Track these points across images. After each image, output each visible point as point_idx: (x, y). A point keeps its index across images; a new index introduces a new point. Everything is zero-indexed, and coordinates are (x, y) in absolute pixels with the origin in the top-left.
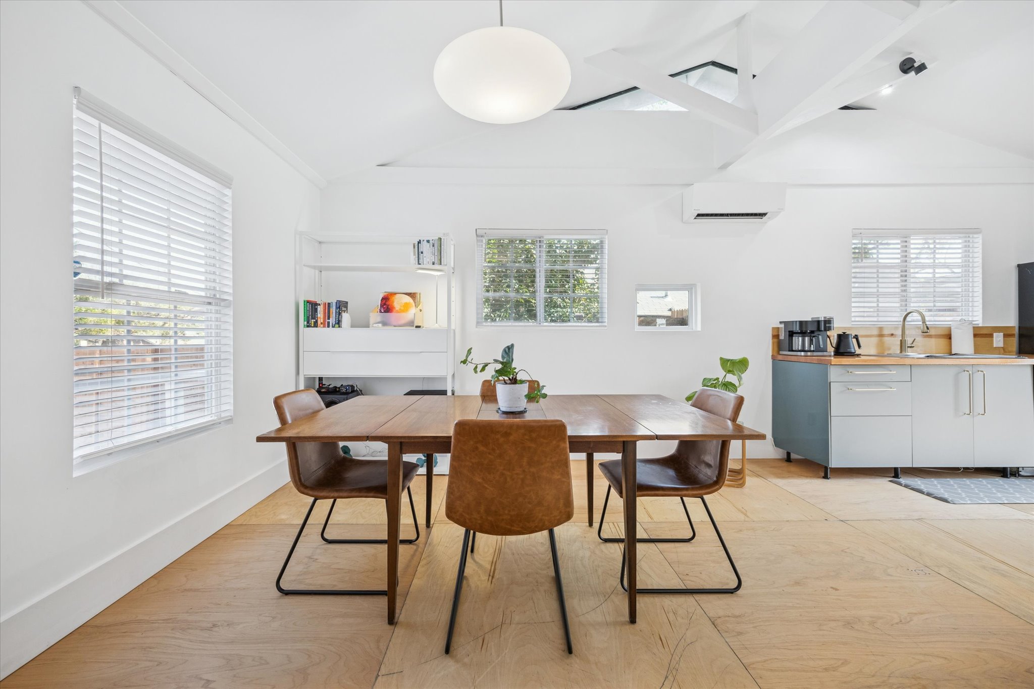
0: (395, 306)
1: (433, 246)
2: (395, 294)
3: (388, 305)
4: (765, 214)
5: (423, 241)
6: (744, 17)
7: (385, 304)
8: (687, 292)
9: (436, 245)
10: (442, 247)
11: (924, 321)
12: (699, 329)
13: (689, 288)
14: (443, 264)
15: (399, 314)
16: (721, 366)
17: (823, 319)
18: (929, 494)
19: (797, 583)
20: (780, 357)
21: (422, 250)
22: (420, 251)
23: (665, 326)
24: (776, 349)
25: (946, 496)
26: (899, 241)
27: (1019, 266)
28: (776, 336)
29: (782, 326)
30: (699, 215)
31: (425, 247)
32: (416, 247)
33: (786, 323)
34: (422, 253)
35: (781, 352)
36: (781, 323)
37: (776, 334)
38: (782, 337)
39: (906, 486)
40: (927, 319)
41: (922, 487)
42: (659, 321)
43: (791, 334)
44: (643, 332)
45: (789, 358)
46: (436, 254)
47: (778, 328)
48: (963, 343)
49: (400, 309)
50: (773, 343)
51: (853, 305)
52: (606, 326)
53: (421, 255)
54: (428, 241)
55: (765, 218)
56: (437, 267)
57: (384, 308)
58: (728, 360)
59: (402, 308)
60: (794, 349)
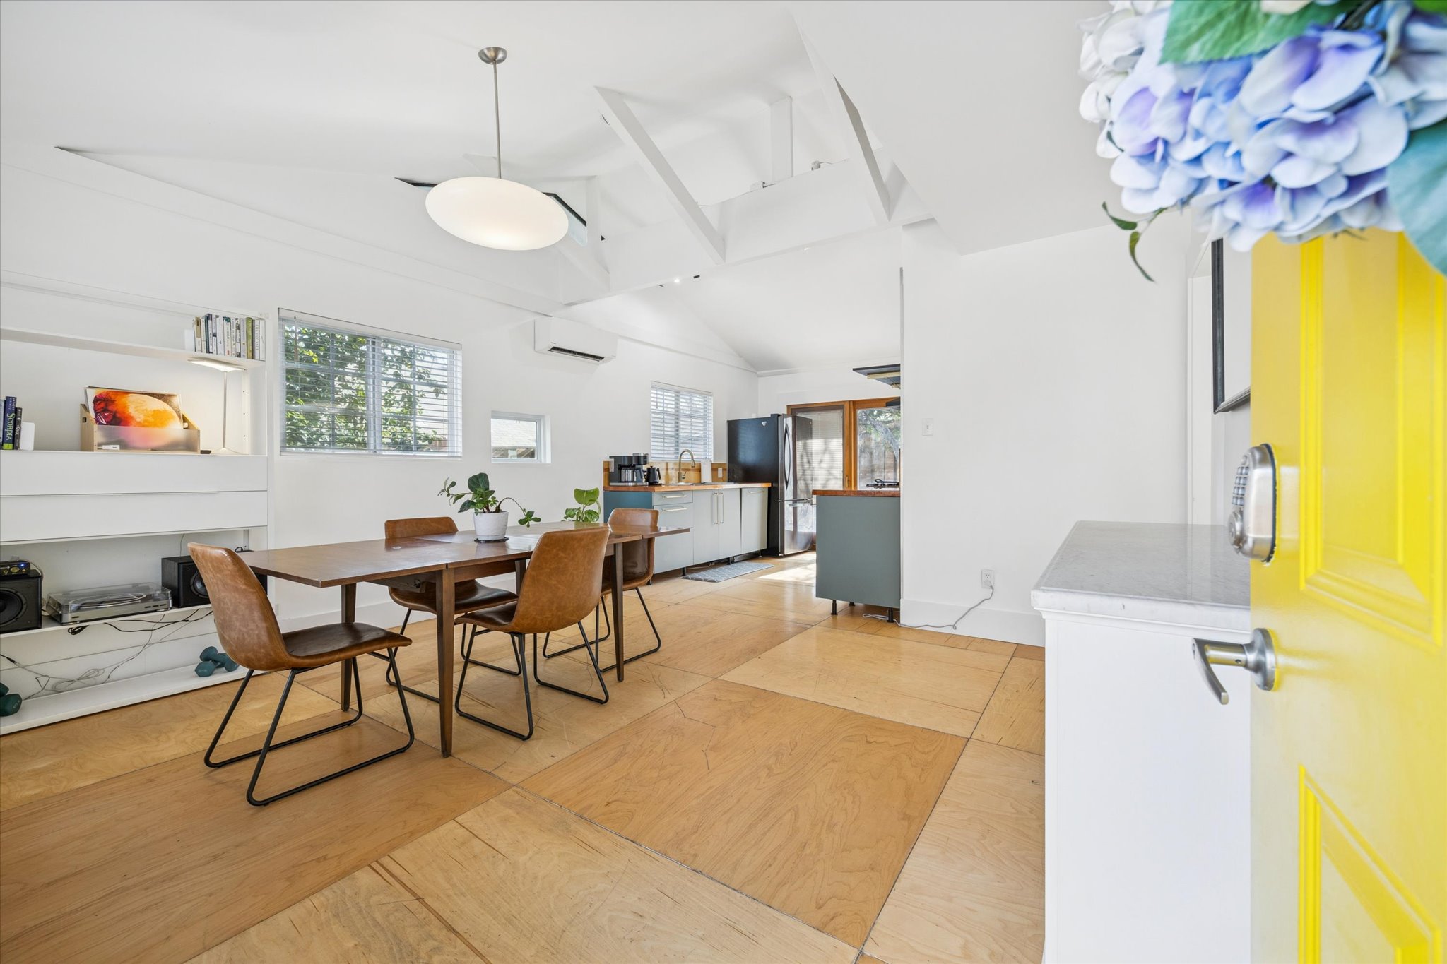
0: (132, 415)
1: (238, 328)
2: (127, 393)
3: (115, 412)
4: (602, 358)
5: (217, 316)
6: (594, 177)
7: (105, 410)
8: (535, 423)
9: (243, 328)
10: (256, 332)
11: (692, 459)
12: (549, 461)
13: (537, 419)
14: (257, 357)
15: (143, 428)
16: (575, 497)
17: (642, 455)
18: (705, 580)
19: (681, 636)
20: (611, 489)
21: (214, 331)
22: (210, 332)
23: (516, 458)
24: (607, 482)
25: (713, 579)
26: (673, 395)
27: (728, 421)
28: (606, 470)
29: (613, 460)
30: (554, 348)
31: (217, 326)
32: (203, 325)
33: (616, 458)
34: (215, 335)
35: (611, 484)
36: (611, 457)
37: (607, 467)
38: (612, 470)
39: (692, 579)
40: (695, 457)
41: (700, 577)
42: (511, 453)
43: (620, 467)
44: (499, 464)
45: (620, 489)
46: (244, 341)
47: (608, 462)
48: (707, 475)
49: (145, 421)
50: (605, 476)
51: (652, 443)
52: (460, 457)
53: (212, 340)
54: (228, 320)
55: (601, 361)
56: (244, 361)
57: (105, 417)
58: (584, 491)
59: (151, 419)
60: (623, 480)
